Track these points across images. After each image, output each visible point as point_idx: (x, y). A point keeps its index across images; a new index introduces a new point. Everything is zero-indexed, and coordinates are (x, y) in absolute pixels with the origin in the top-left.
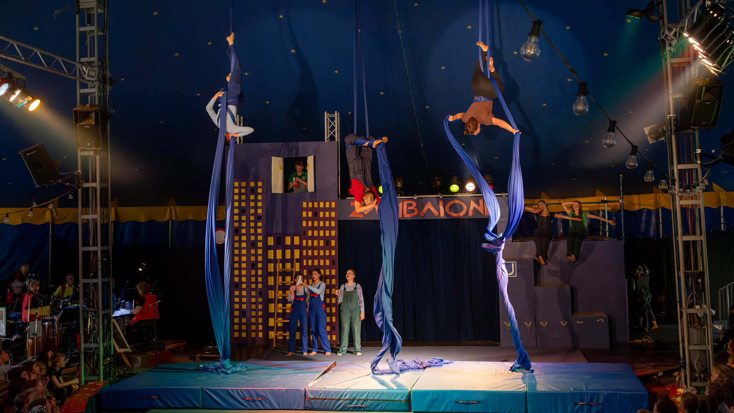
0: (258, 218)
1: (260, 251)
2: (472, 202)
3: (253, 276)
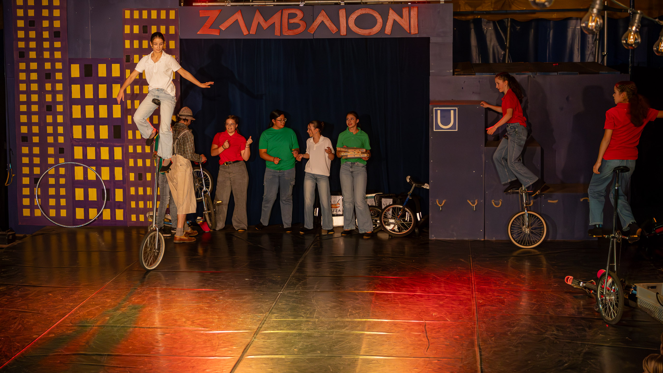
0: (56, 35)
1: (59, 87)
2: (391, 11)
3: (50, 124)
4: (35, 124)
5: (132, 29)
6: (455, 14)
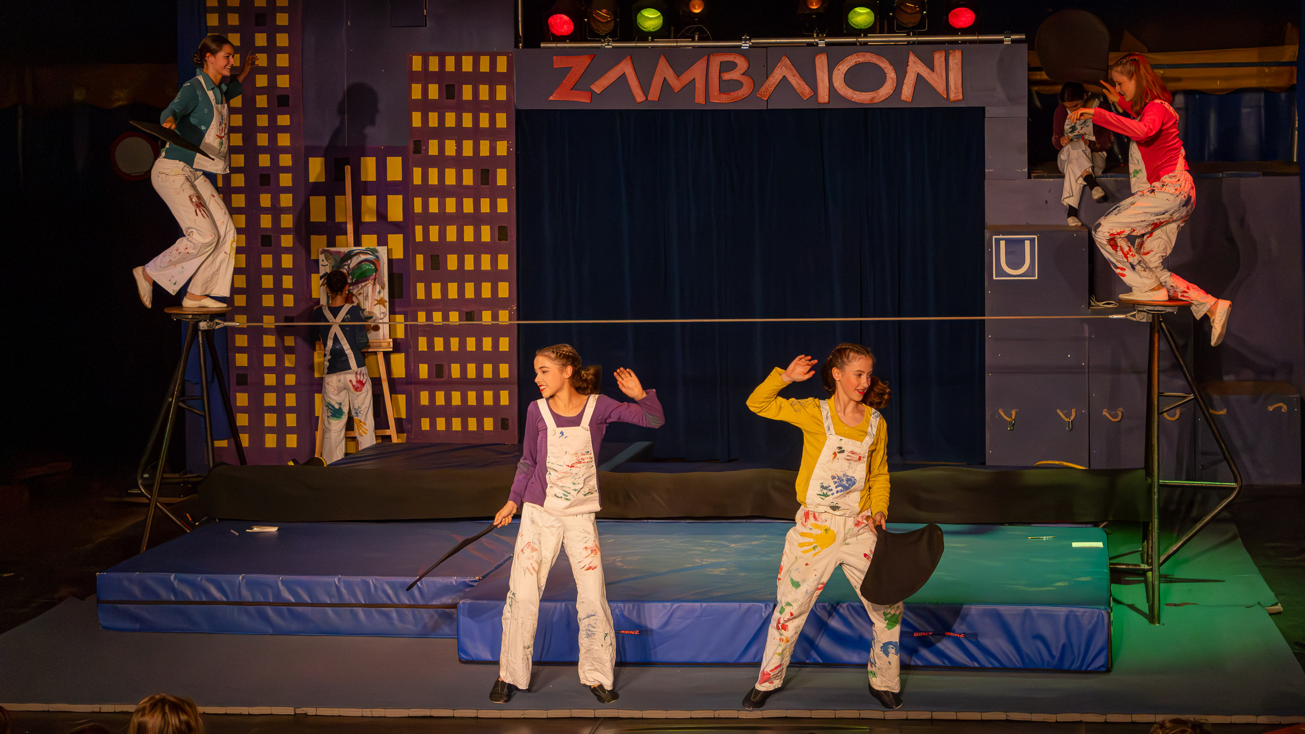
0: (281, 102)
1: (286, 200)
2: (912, 58)
3: (267, 271)
5: (425, 91)
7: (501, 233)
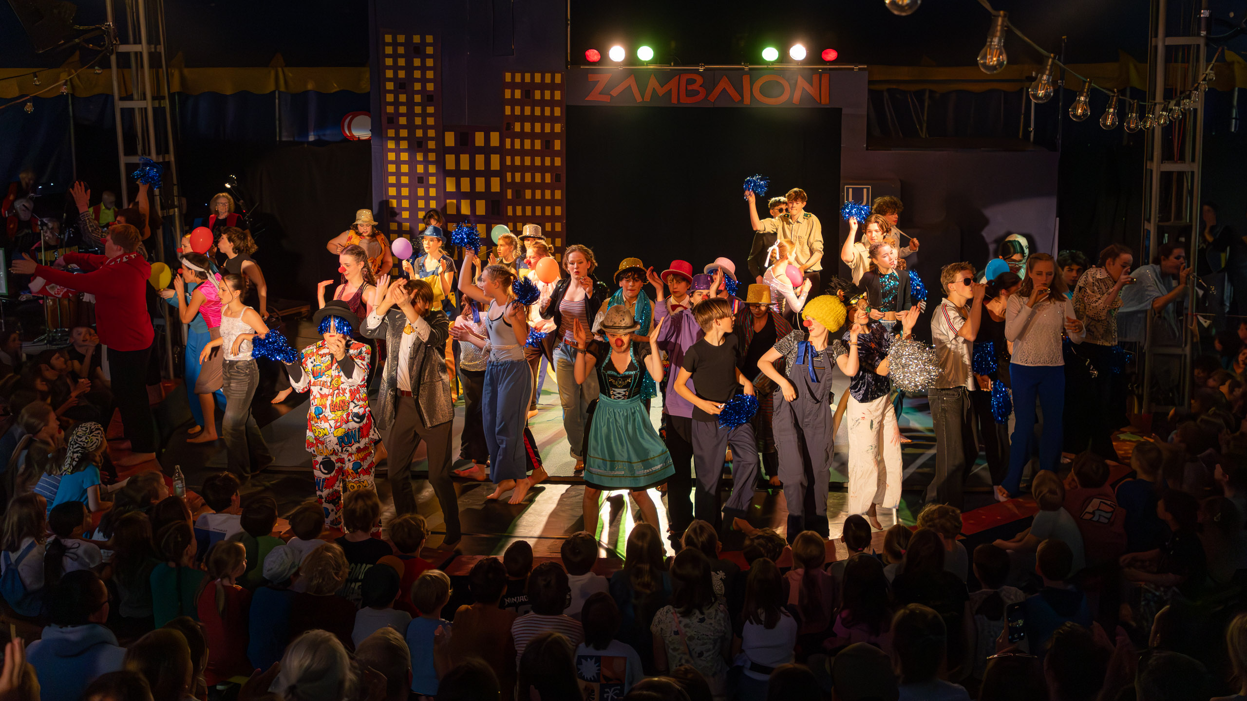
0: (429, 99)
1: (432, 157)
2: (800, 79)
3: (421, 198)
4: (405, 197)
5: (513, 94)
6: (870, 82)
7: (557, 178)
